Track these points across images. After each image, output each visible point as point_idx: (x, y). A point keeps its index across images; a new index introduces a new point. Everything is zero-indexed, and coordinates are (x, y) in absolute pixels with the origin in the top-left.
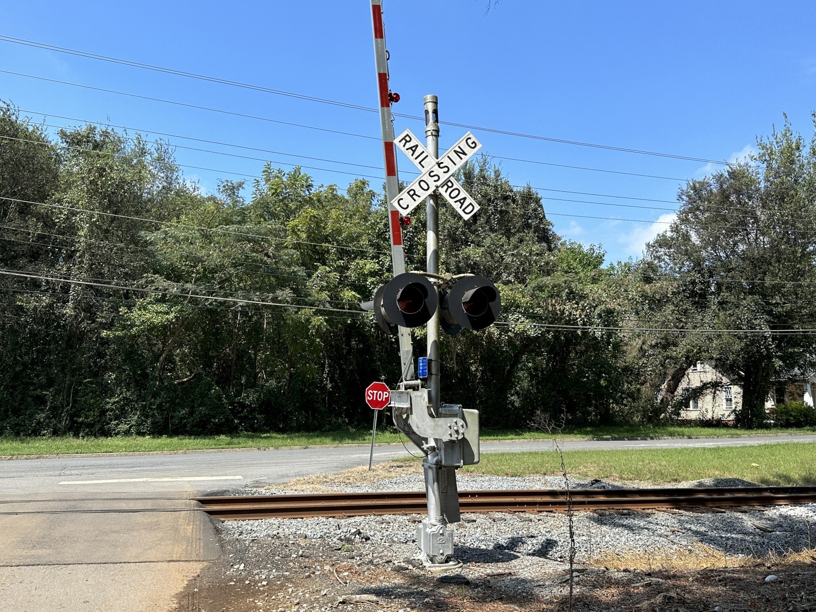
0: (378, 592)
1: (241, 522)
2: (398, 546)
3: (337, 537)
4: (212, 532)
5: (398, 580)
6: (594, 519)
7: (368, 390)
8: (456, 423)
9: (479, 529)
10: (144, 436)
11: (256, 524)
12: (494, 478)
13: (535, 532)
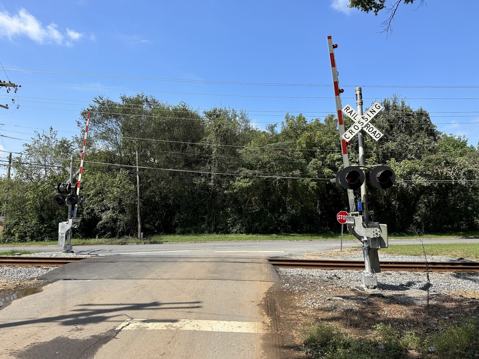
0: (344, 297)
1: (286, 269)
2: (353, 282)
3: (326, 277)
4: (275, 271)
5: (352, 294)
6: (454, 276)
7: (338, 215)
8: (376, 230)
9: (393, 278)
10: (243, 234)
11: (292, 270)
12: (404, 256)
13: (421, 280)
